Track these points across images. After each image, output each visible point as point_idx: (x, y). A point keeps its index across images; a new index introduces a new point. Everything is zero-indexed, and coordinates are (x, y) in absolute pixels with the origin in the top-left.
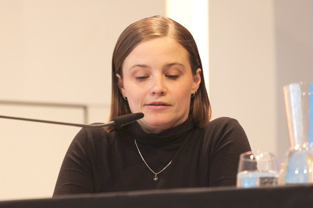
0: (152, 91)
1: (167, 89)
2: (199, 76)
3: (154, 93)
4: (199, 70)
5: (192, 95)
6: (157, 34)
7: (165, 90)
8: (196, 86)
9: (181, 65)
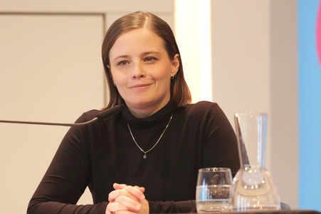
0: (133, 75)
1: (145, 72)
2: (177, 61)
3: (135, 77)
4: (177, 55)
5: (172, 77)
6: (136, 26)
7: (143, 74)
8: (175, 70)
9: (157, 53)
